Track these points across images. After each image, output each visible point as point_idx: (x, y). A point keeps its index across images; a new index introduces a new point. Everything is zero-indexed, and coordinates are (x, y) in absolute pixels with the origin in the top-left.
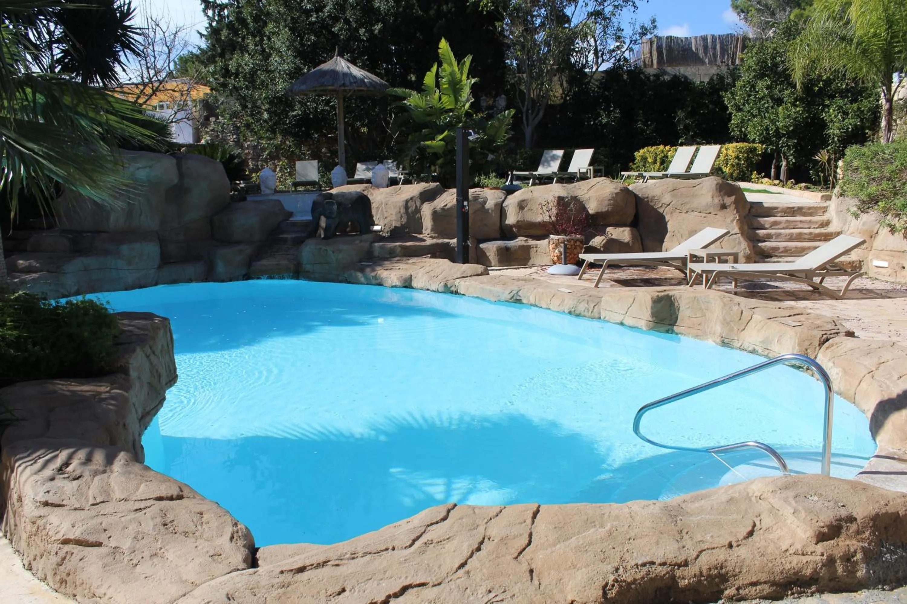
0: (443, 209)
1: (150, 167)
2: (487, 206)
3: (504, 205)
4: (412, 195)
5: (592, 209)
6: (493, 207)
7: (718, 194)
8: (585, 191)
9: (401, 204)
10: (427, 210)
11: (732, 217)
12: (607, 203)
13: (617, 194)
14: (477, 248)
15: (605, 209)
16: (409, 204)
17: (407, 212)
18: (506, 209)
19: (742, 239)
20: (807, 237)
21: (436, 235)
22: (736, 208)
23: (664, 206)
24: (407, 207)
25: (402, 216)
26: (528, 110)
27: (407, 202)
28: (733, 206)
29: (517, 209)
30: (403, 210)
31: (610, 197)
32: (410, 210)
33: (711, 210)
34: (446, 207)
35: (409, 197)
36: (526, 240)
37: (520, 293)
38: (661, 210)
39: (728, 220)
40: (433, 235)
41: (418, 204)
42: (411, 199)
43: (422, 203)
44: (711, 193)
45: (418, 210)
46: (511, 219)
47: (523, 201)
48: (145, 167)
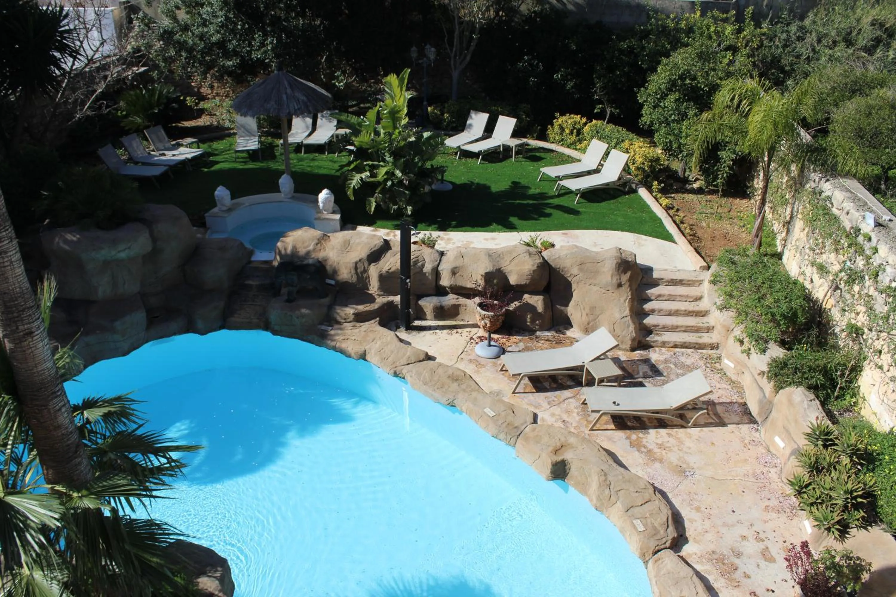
0: (387, 272)
1: (129, 248)
2: (425, 270)
3: (439, 269)
4: (361, 257)
5: (513, 280)
6: (430, 270)
7: (616, 273)
8: (508, 262)
9: (351, 265)
10: (374, 271)
11: (625, 298)
12: (525, 277)
13: (534, 271)
14: (417, 304)
15: (523, 283)
16: (358, 265)
17: (357, 273)
18: (441, 272)
19: (630, 322)
20: (682, 313)
21: (382, 293)
22: (629, 286)
23: (572, 276)
24: (356, 268)
25: (352, 276)
26: (455, 56)
27: (356, 263)
28: (627, 284)
29: (451, 274)
30: (353, 271)
31: (528, 273)
32: (359, 271)
33: (609, 288)
34: (390, 271)
35: (358, 259)
36: (458, 299)
37: (455, 402)
38: (570, 279)
39: (622, 300)
40: (380, 293)
41: (366, 265)
42: (360, 260)
43: (370, 264)
44: (611, 273)
45: (365, 271)
46: (445, 282)
47: (456, 268)
48: (125, 250)
